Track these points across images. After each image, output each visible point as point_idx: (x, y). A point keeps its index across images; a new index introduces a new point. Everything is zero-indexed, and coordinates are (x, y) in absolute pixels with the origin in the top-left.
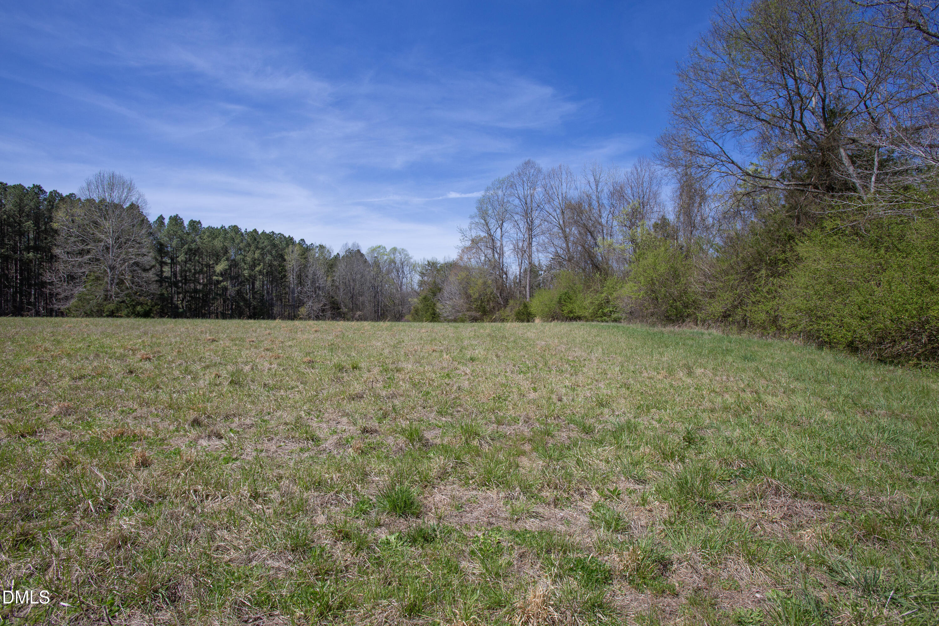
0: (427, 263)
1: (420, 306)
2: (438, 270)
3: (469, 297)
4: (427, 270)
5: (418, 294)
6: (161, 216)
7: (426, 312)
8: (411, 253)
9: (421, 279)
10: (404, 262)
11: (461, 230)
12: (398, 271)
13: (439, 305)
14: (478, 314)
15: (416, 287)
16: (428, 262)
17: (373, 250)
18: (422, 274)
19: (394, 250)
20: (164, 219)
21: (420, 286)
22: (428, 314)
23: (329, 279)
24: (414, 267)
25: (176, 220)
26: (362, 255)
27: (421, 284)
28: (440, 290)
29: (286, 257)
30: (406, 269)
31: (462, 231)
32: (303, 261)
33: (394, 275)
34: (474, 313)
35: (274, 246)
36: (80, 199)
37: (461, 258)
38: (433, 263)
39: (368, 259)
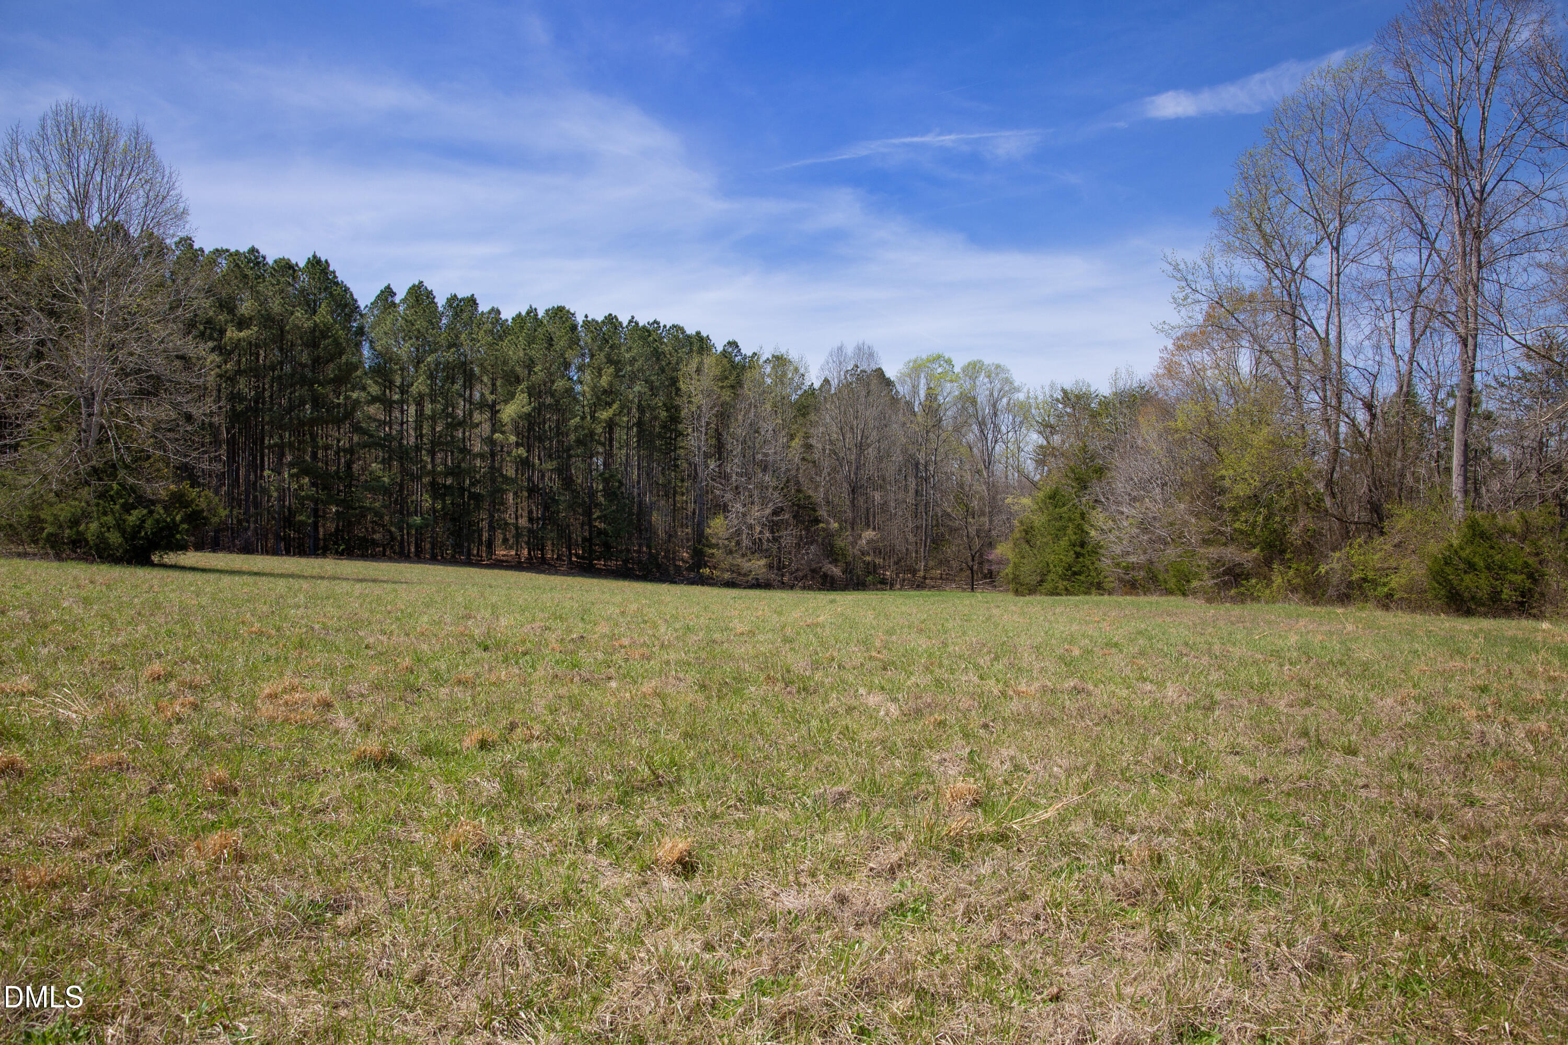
0: (1058, 394)
1: (1039, 520)
2: (1094, 415)
3: (1215, 489)
4: (1059, 416)
5: (1034, 484)
6: (388, 287)
7: (1057, 538)
8: (1018, 378)
9: (1042, 441)
10: (999, 399)
11: (1176, 268)
12: (982, 424)
13: (1099, 517)
14: (1250, 557)
15: (1030, 466)
16: (1063, 390)
17: (917, 368)
18: (1047, 428)
19: (973, 369)
20: (393, 294)
21: (1041, 462)
22: (1064, 542)
23: (797, 443)
24: (1023, 412)
25: (420, 295)
26: (888, 383)
27: (1044, 455)
28: (1100, 471)
29: (683, 386)
30: (1005, 421)
31: (1182, 276)
32: (726, 396)
33: (972, 434)
34: (1232, 554)
35: (657, 355)
36: (202, 250)
37: (1171, 369)
38: (1079, 397)
39: (903, 390)
